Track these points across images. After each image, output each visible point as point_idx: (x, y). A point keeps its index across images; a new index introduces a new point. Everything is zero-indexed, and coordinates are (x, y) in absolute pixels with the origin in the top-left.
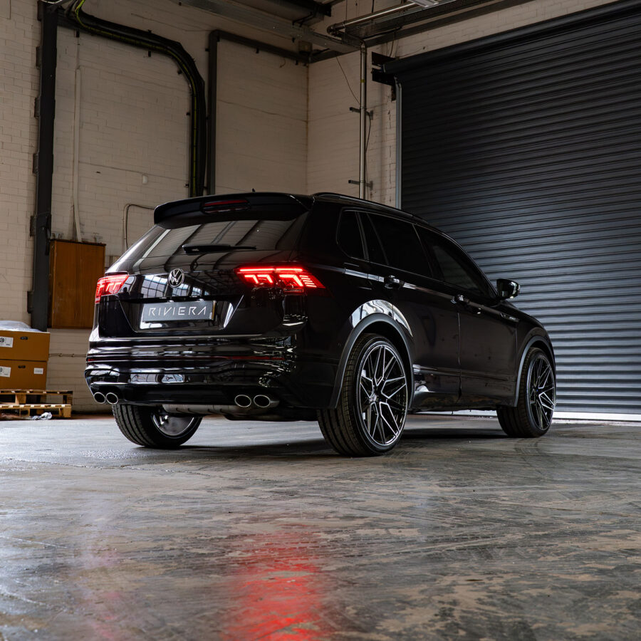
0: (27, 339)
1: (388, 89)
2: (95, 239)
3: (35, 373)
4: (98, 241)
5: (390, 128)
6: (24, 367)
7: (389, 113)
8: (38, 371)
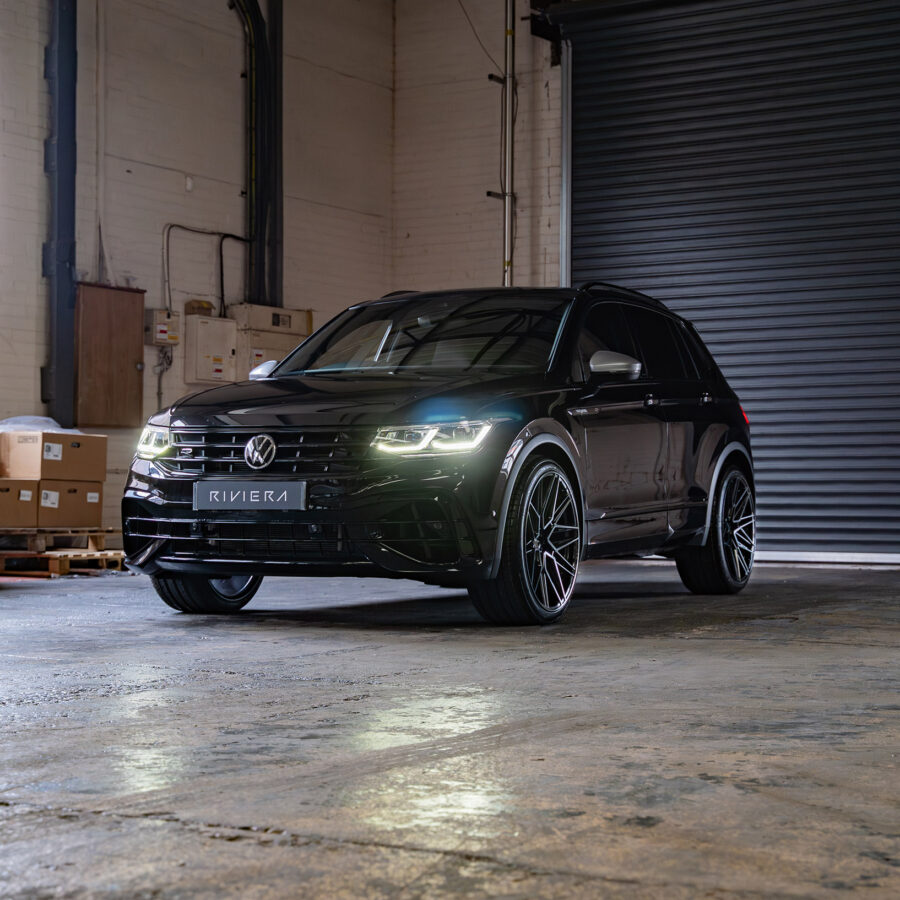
0: (79, 445)
1: (545, 47)
2: (128, 281)
3: (89, 500)
4: (134, 285)
5: (549, 109)
6: (75, 491)
7: (547, 85)
8: (93, 497)
